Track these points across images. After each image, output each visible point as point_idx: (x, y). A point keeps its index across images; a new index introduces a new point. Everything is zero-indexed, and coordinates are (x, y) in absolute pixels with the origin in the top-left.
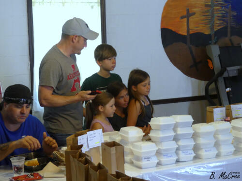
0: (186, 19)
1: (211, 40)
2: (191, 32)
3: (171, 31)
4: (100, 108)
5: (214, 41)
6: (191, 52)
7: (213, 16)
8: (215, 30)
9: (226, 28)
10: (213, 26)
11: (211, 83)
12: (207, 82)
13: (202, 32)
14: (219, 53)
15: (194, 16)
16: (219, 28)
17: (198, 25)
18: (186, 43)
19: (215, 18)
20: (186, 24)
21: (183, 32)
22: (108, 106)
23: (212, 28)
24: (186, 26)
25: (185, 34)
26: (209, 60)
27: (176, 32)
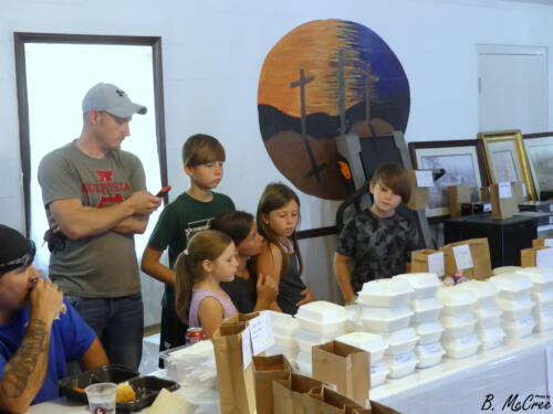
0: (298, 88)
1: (340, 126)
2: (307, 113)
3: (275, 110)
4: (206, 265)
5: (344, 128)
6: (309, 150)
7: (342, 83)
8: (347, 108)
9: (362, 104)
10: (343, 100)
11: (348, 205)
12: (340, 203)
13: (325, 111)
14: (359, 150)
15: (313, 83)
16: (352, 104)
17: (318, 99)
18: (300, 133)
19: (347, 87)
20: (299, 97)
21: (294, 111)
22: (222, 260)
23: (341, 105)
24: (299, 101)
25: (298, 115)
26: (341, 163)
27: (285, 111)
